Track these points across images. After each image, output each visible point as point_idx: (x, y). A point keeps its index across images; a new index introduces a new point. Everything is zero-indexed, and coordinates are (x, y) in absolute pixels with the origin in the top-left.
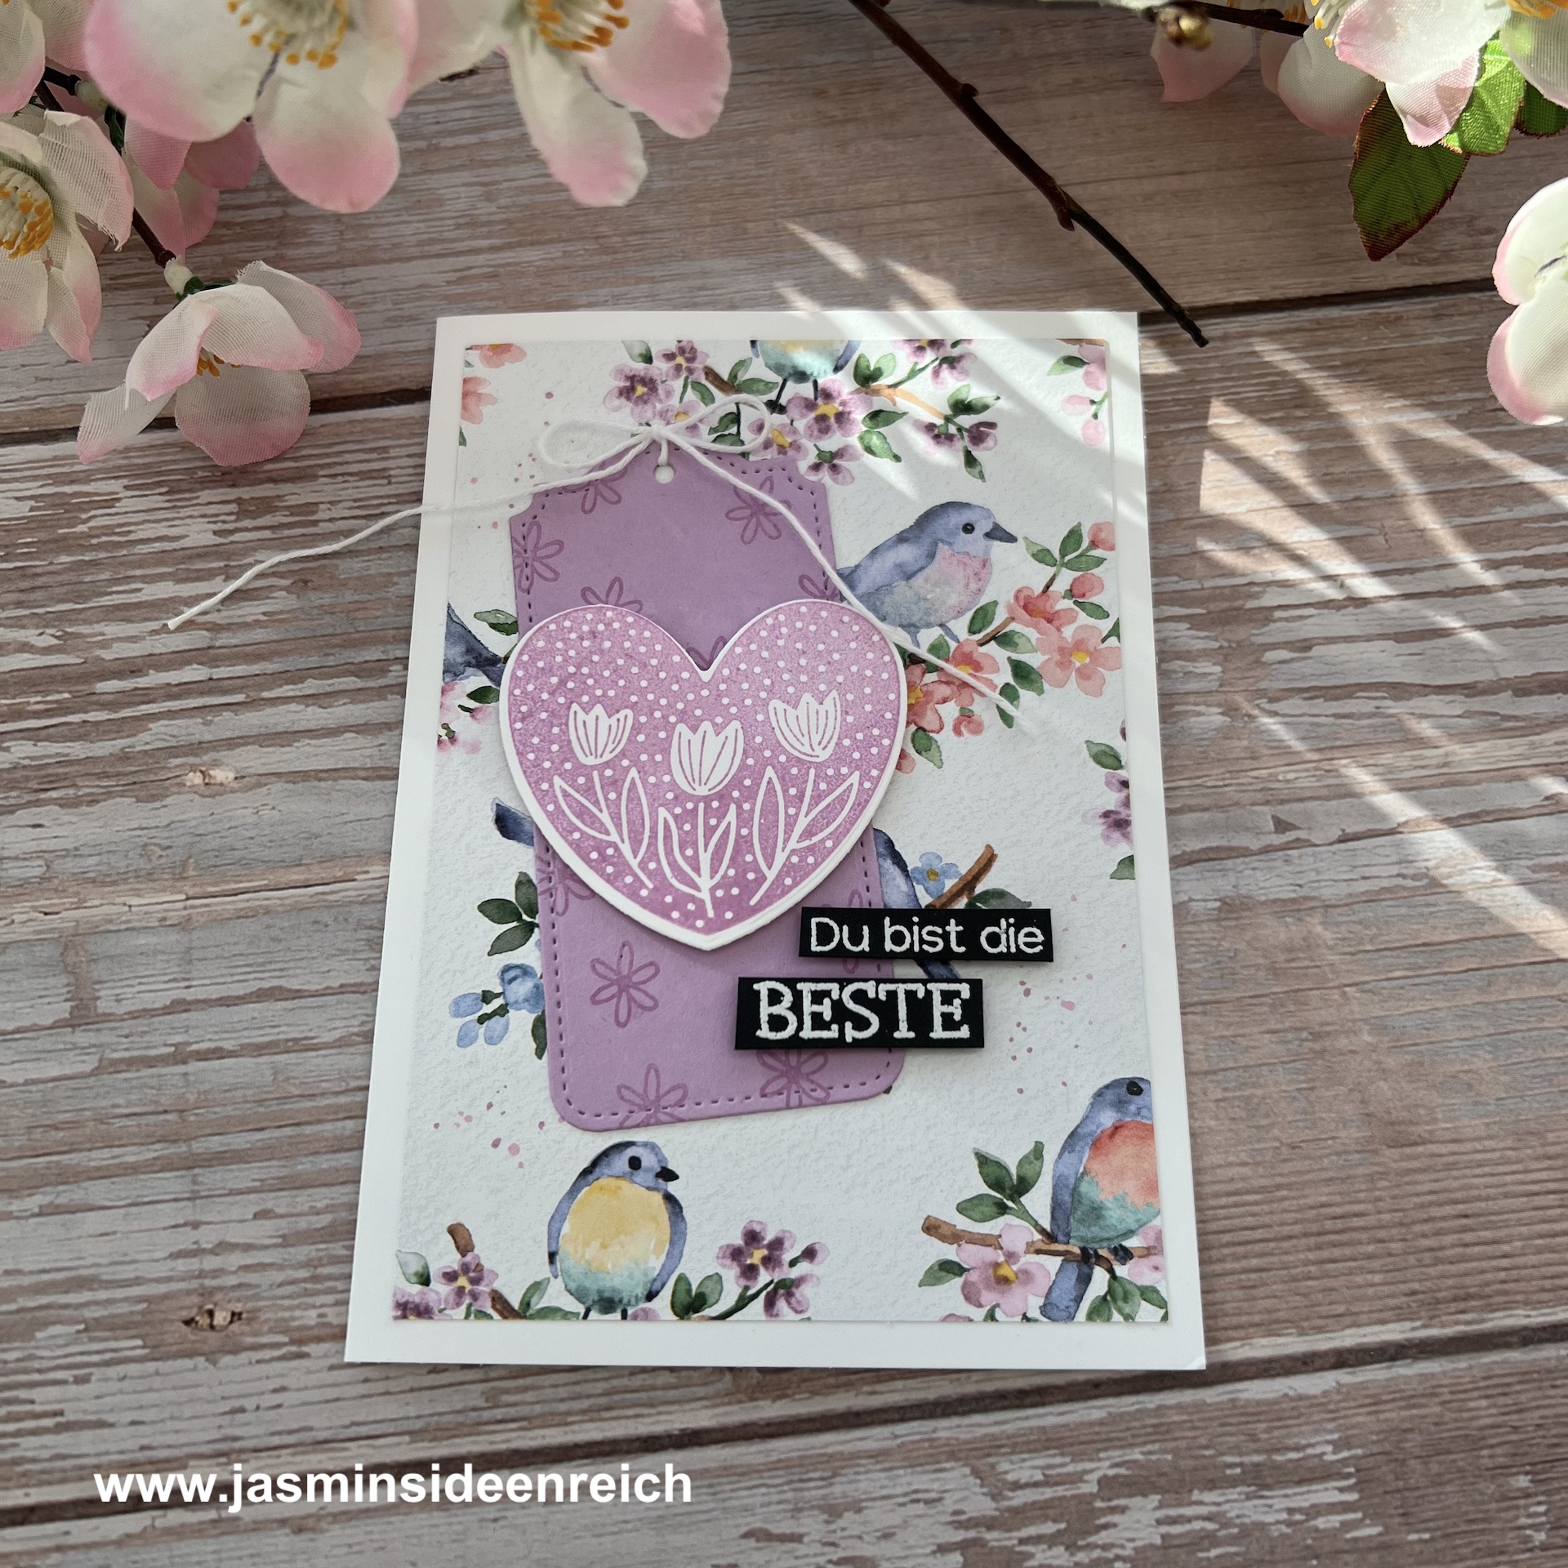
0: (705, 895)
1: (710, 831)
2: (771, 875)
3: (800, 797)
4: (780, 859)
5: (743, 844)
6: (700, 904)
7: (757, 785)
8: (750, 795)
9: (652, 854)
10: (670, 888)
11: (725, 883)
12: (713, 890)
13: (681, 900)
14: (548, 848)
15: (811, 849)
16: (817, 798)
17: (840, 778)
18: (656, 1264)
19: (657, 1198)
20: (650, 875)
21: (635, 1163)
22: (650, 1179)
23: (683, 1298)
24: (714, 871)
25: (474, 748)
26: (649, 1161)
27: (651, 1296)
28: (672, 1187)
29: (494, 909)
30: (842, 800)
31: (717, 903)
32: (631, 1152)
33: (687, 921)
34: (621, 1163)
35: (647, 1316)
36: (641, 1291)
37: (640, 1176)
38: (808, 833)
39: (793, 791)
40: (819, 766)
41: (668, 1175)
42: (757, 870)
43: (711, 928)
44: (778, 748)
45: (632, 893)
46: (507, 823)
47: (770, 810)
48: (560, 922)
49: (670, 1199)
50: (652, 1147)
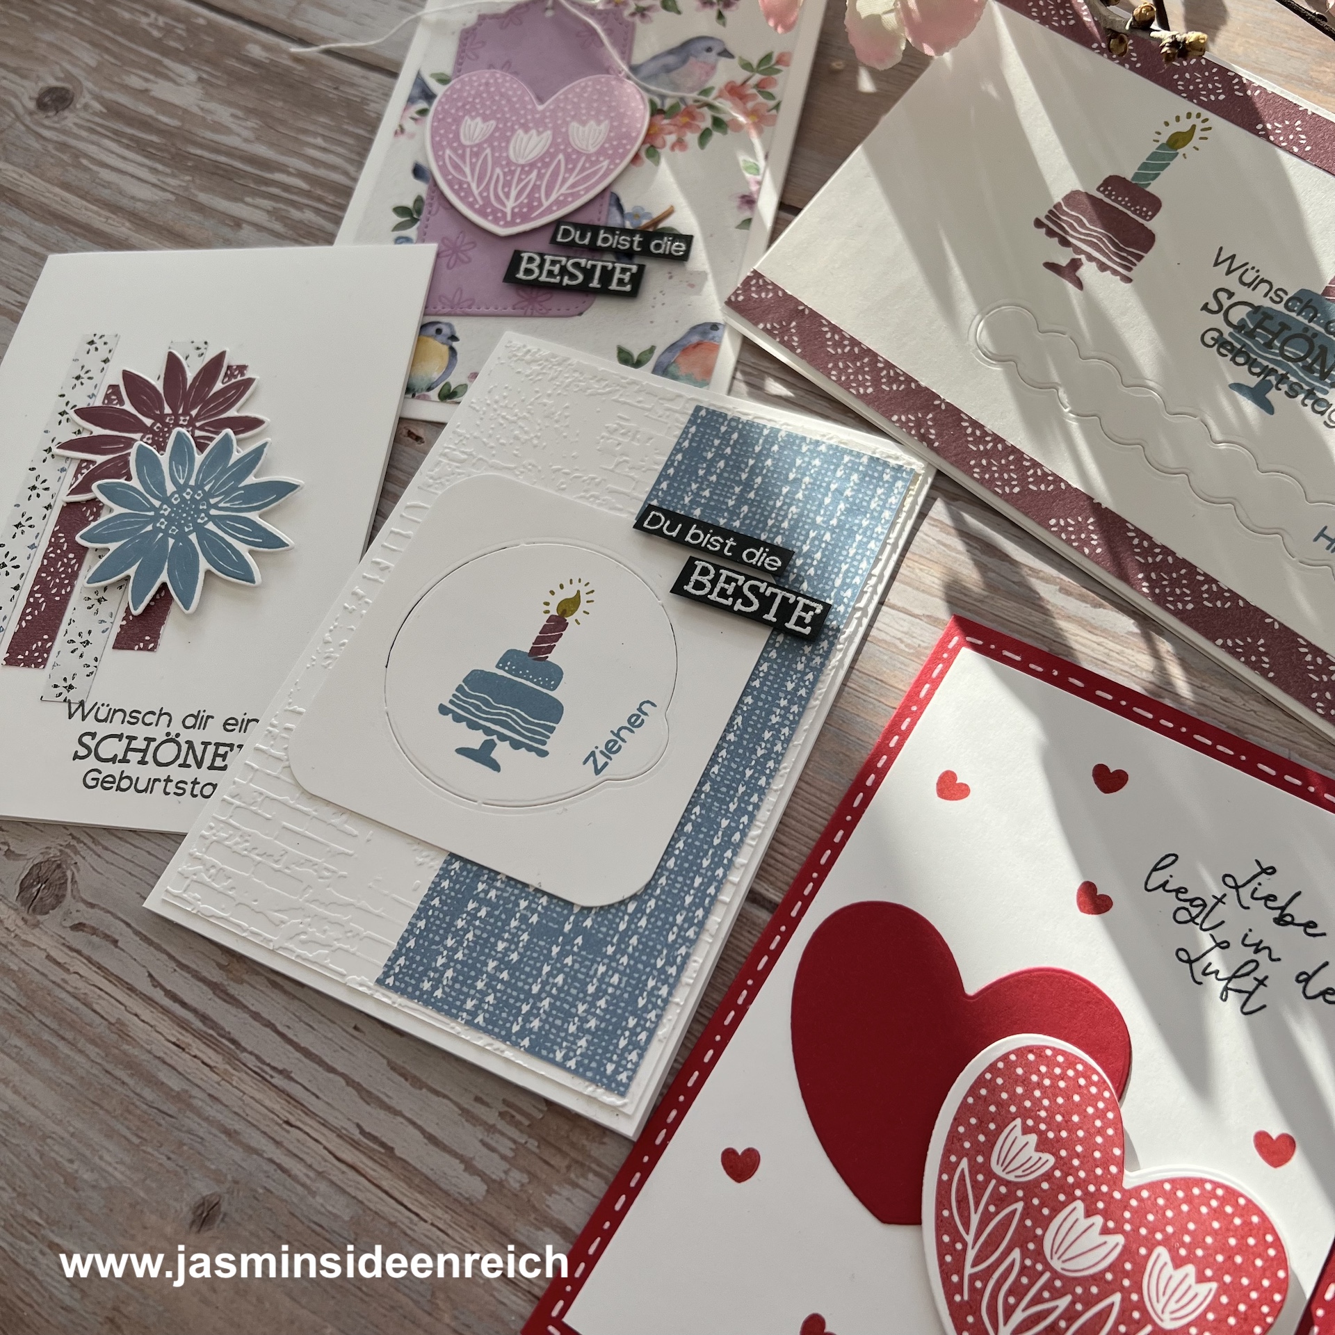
0: (508, 211)
1: (520, 180)
2: (546, 204)
3: (573, 169)
4: (553, 197)
5: (536, 188)
6: (504, 214)
7: (552, 161)
8: (547, 165)
9: (487, 188)
10: (492, 206)
11: (521, 206)
12: (513, 209)
13: (495, 211)
14: (435, 184)
15: (572, 194)
16: (583, 169)
17: (598, 162)
18: (436, 375)
19: (445, 349)
20: (483, 198)
21: (439, 331)
22: (444, 339)
23: (445, 391)
24: (517, 199)
25: (412, 136)
26: (446, 330)
27: (429, 389)
28: (455, 344)
29: (401, 210)
30: (595, 173)
31: (513, 214)
32: (438, 326)
33: (496, 221)
34: (432, 330)
35: (425, 398)
36: (425, 387)
37: (440, 337)
38: (573, 186)
39: (570, 166)
40: (588, 156)
41: (454, 338)
42: (539, 199)
43: (507, 225)
44: (568, 144)
45: (471, 206)
46: (419, 172)
47: (555, 174)
48: (432, 218)
49: (452, 350)
50: (450, 325)
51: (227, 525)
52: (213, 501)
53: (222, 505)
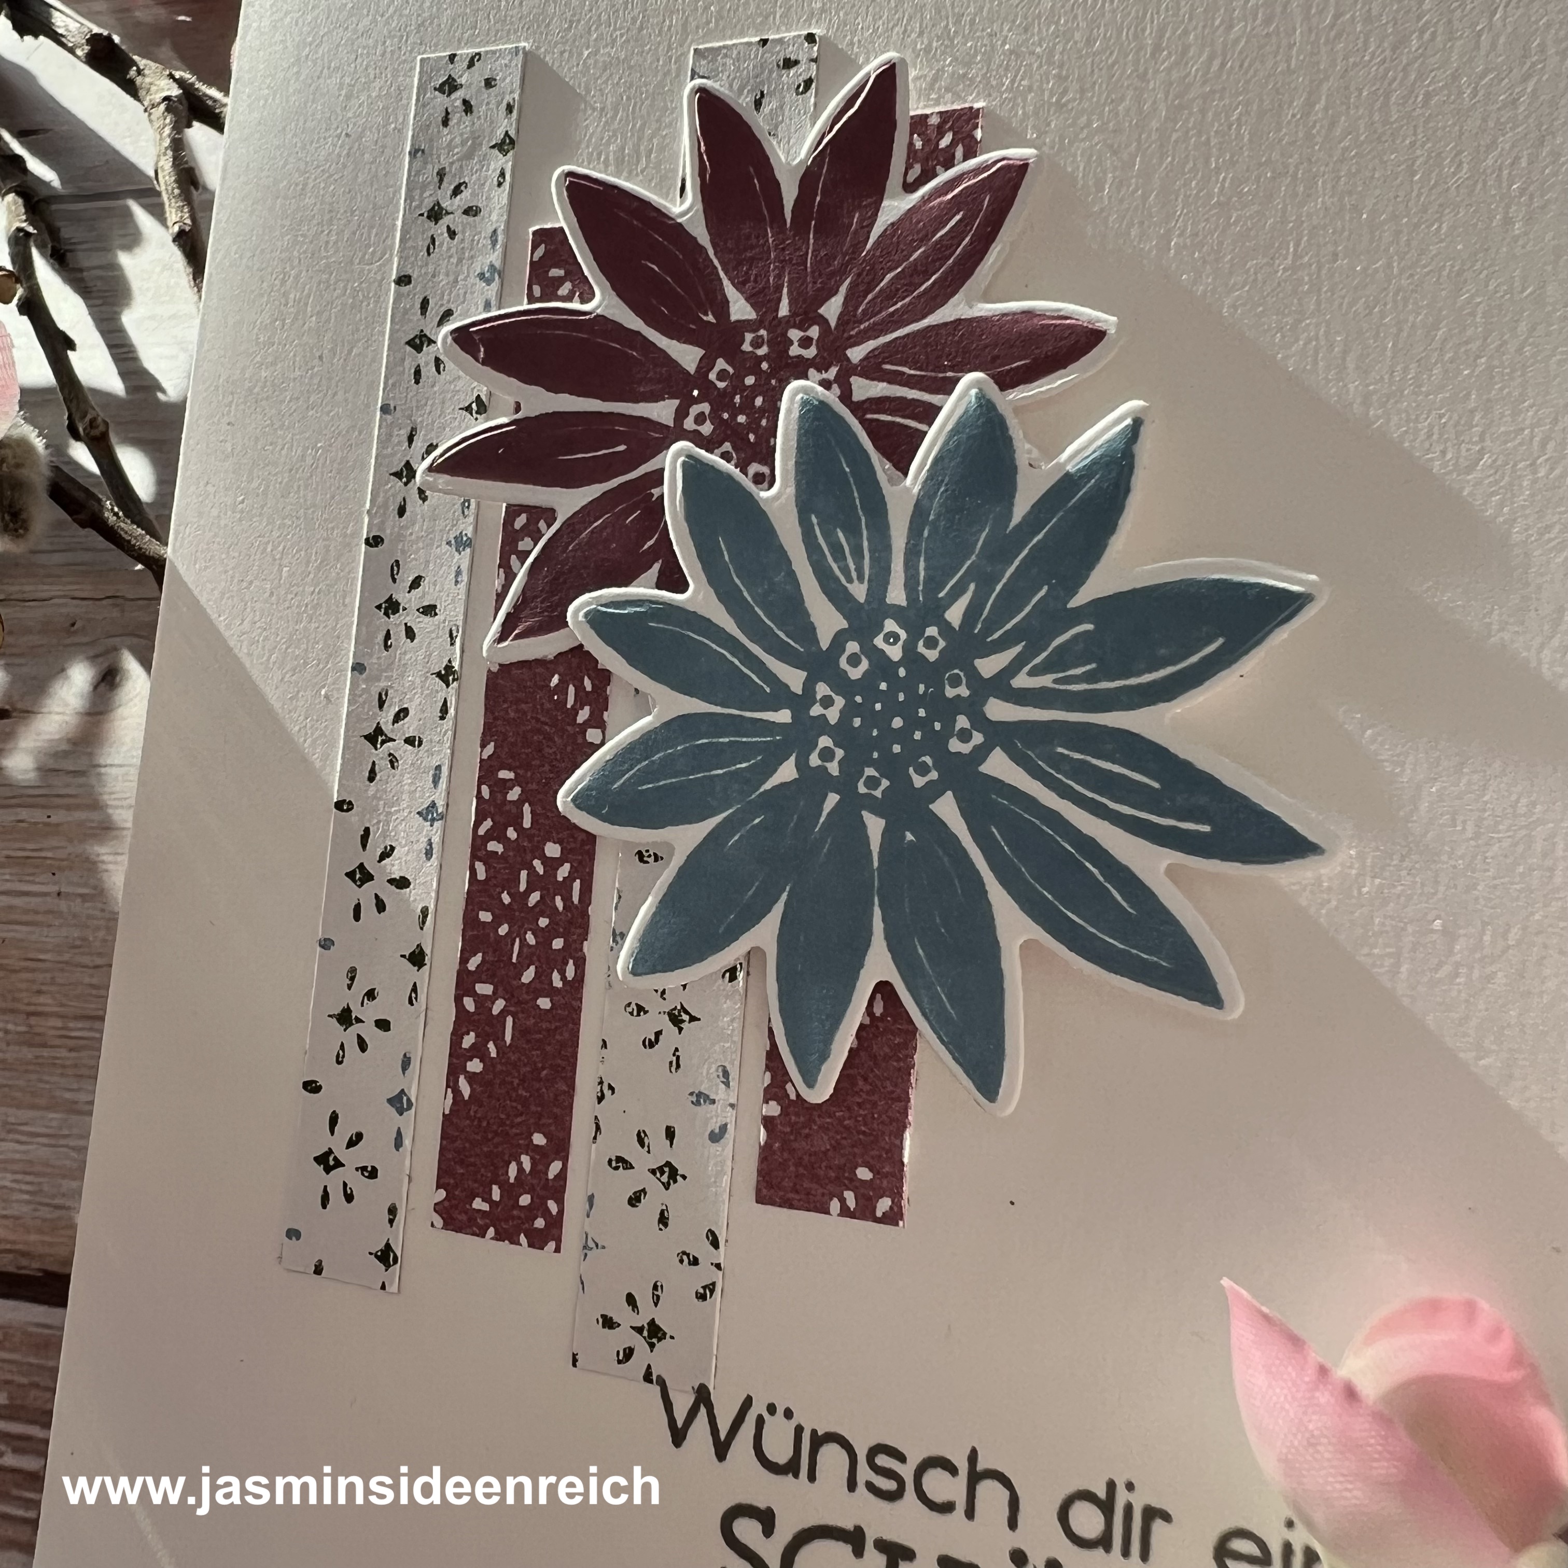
51: (1058, 762)
52: (989, 666)
53: (1021, 681)
